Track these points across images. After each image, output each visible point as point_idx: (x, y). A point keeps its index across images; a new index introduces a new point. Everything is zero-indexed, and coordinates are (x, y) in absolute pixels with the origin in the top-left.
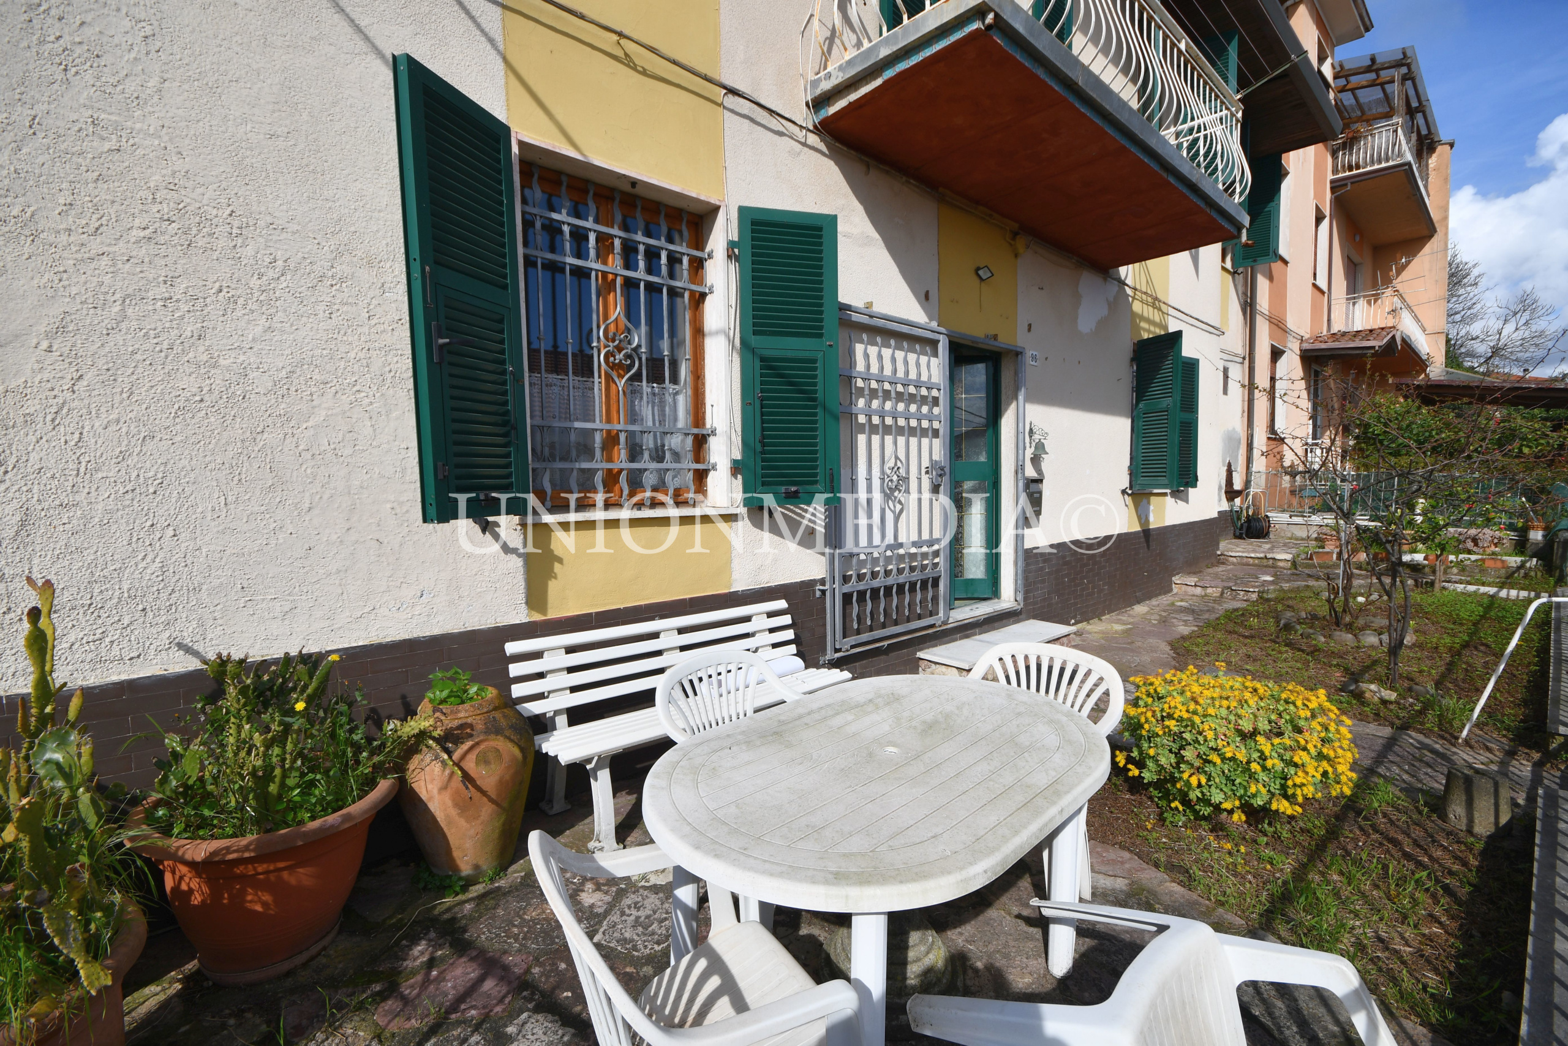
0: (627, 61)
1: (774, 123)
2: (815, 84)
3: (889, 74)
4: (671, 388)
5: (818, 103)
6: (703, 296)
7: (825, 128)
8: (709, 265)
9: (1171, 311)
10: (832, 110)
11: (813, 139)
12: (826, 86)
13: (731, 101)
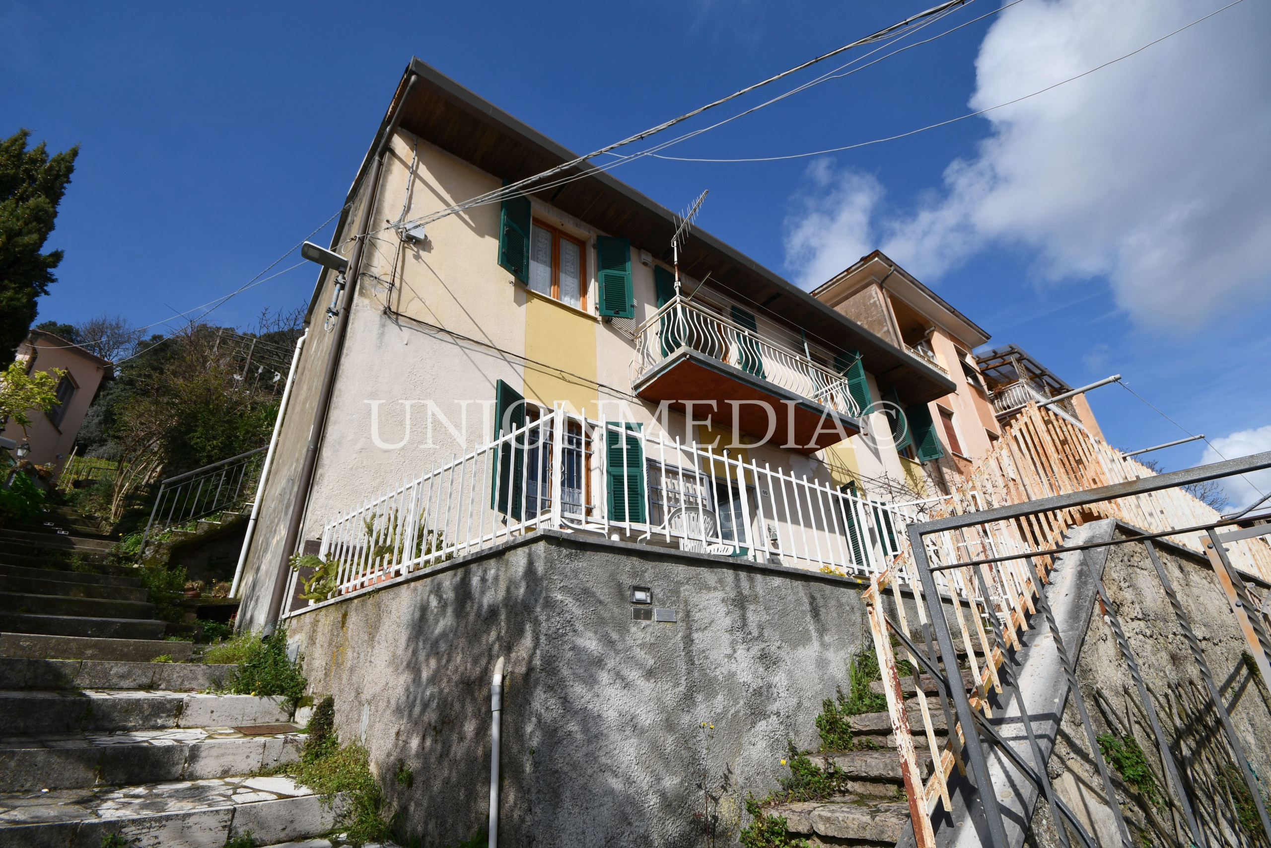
0: (564, 379)
1: (618, 395)
2: (634, 382)
3: (659, 376)
4: (576, 491)
5: (636, 388)
6: (590, 455)
7: (640, 396)
8: (592, 444)
9: (862, 478)
10: (641, 389)
11: (635, 400)
12: (638, 381)
13: (601, 389)
